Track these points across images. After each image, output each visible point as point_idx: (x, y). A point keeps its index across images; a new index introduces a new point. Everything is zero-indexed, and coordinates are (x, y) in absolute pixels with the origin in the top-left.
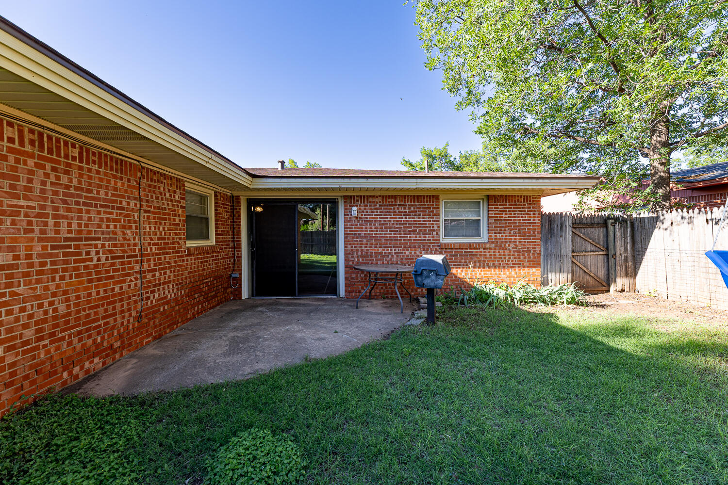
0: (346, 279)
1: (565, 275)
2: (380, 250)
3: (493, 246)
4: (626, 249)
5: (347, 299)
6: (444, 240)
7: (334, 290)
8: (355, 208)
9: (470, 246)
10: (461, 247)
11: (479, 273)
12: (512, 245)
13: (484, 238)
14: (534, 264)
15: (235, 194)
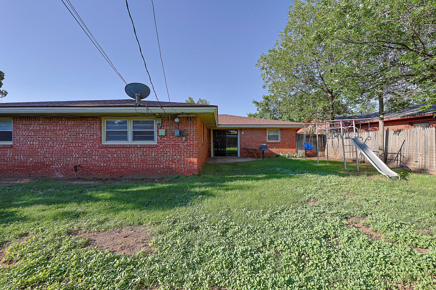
0: (240, 152)
1: (303, 151)
2: (250, 144)
3: (282, 143)
4: (322, 144)
5: (240, 157)
6: (268, 141)
7: (237, 156)
8: (243, 132)
9: (275, 143)
10: (273, 143)
11: (278, 150)
12: (287, 143)
13: (279, 141)
14: (294, 148)
15: (210, 128)
